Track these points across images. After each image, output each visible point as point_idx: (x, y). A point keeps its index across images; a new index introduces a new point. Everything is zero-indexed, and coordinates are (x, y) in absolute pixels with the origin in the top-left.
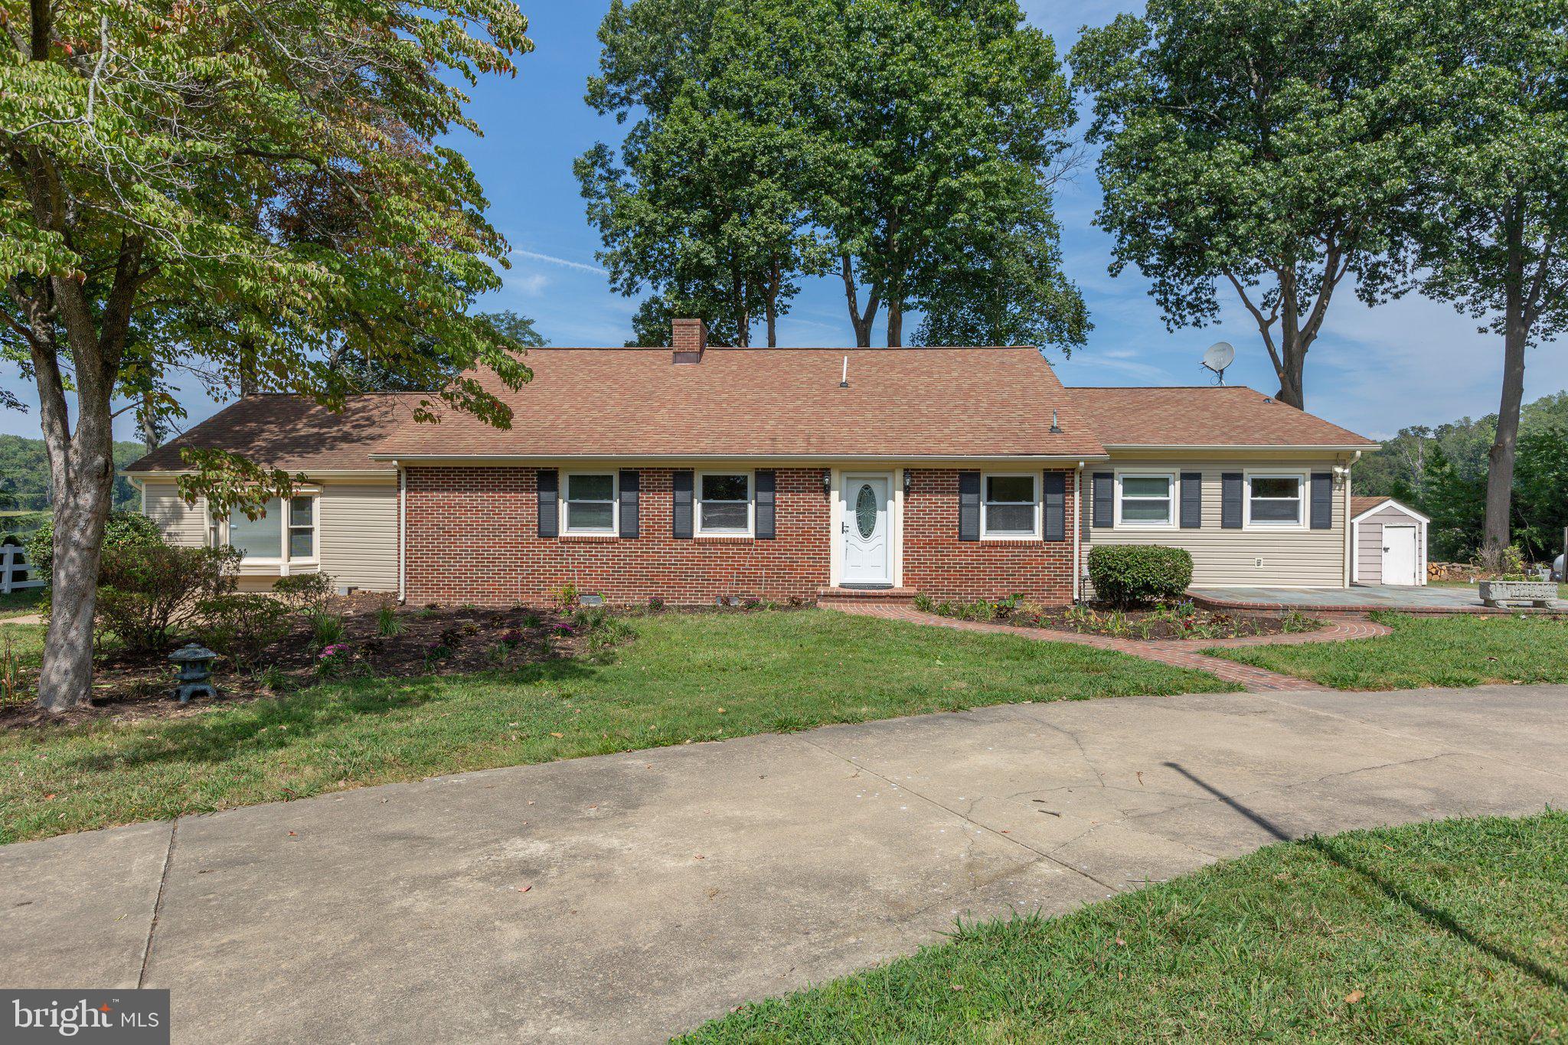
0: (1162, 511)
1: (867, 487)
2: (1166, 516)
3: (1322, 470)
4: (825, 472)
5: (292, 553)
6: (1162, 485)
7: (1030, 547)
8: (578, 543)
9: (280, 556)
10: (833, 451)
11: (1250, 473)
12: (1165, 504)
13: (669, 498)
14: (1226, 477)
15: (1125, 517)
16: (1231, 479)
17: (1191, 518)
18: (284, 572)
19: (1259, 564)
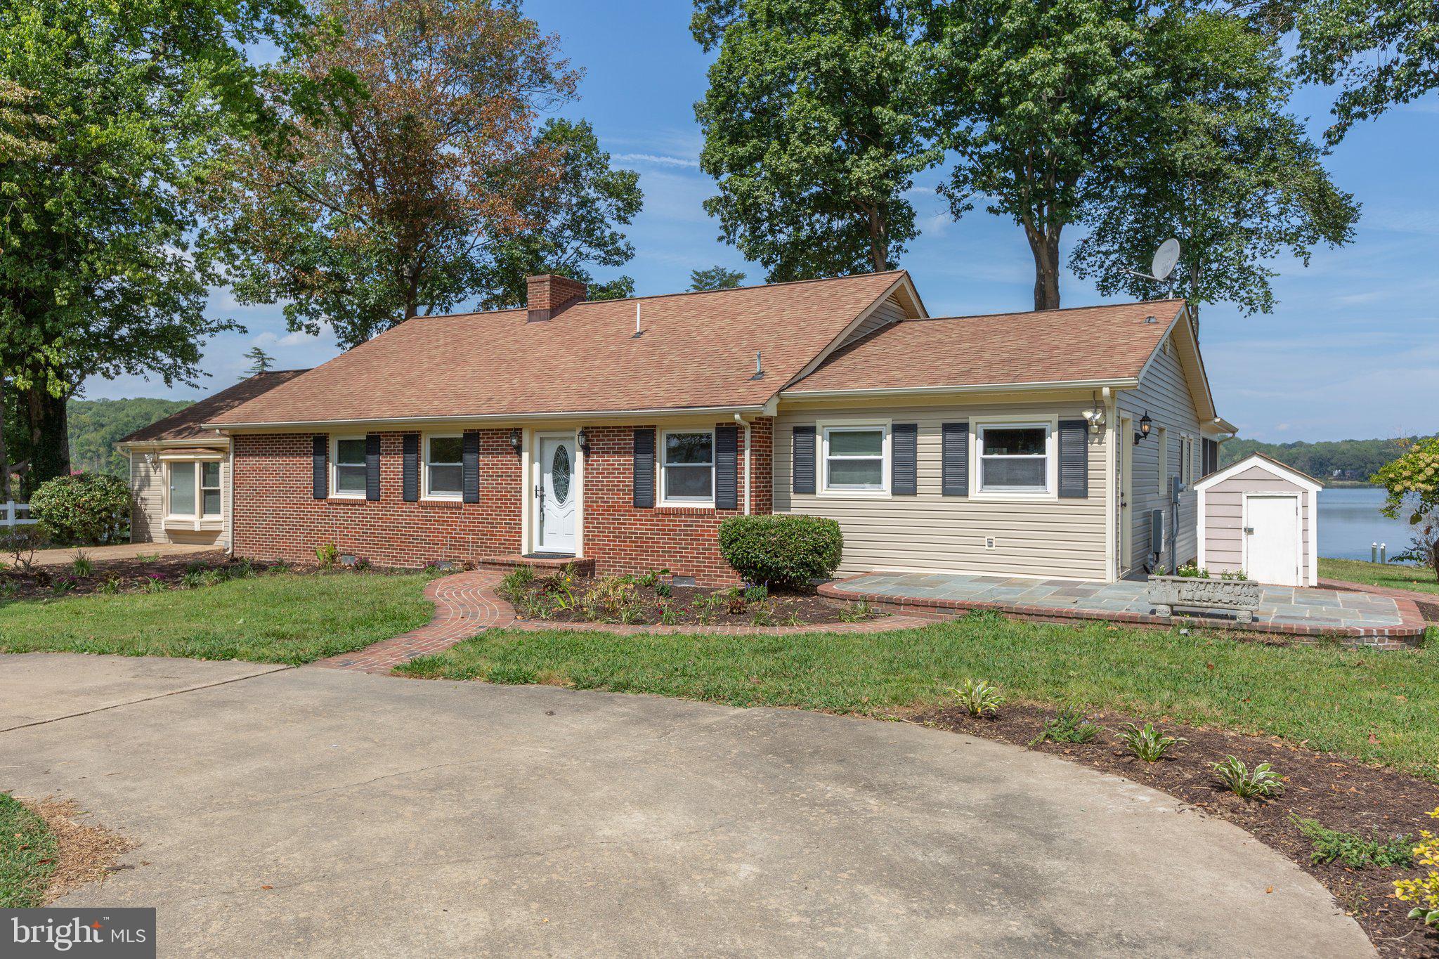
0: (870, 473)
1: (561, 448)
2: (878, 481)
3: (1071, 416)
4: (517, 432)
5: (205, 510)
6: (871, 440)
7: (701, 516)
8: (339, 504)
9: (194, 513)
10: (529, 410)
11: (979, 423)
12: (877, 464)
13: (400, 461)
14: (947, 428)
15: (831, 480)
16: (956, 430)
17: (905, 485)
18: (197, 528)
19: (990, 544)
